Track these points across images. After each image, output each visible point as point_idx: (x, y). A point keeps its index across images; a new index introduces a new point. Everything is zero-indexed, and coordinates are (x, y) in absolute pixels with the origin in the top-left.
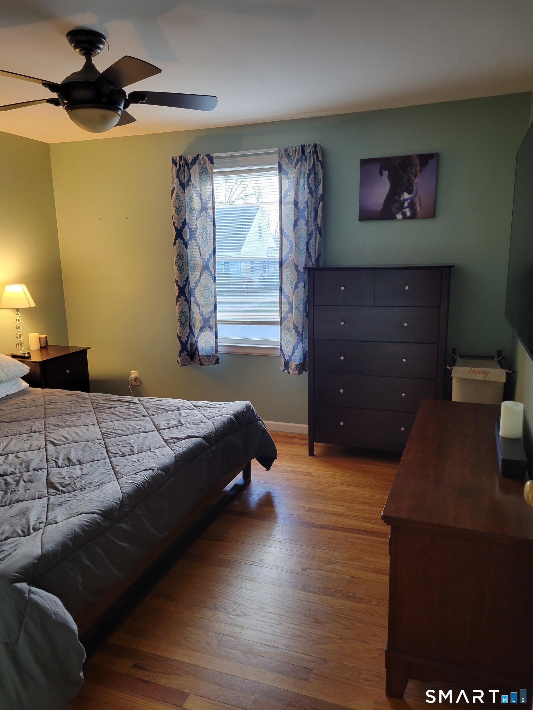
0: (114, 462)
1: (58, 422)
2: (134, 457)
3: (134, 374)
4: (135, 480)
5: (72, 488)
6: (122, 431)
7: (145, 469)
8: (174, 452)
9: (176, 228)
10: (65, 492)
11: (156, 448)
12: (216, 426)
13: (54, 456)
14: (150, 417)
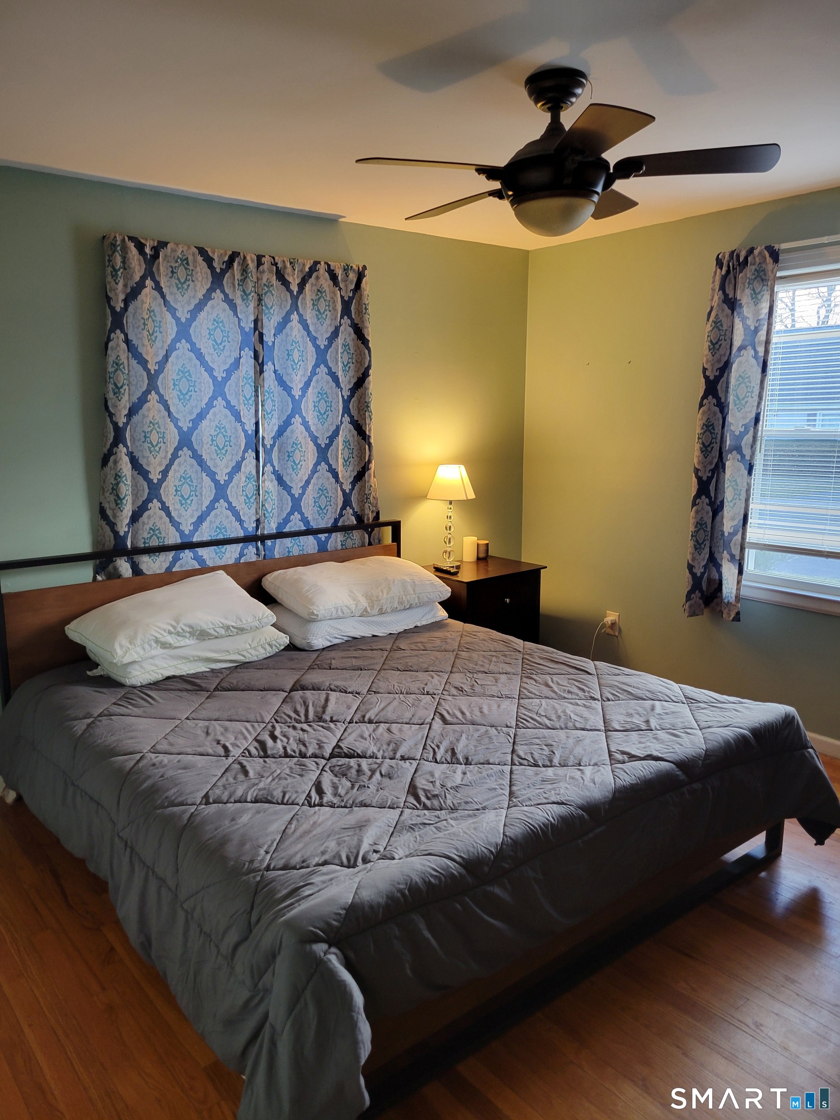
0: (516, 774)
1: (464, 683)
2: (550, 772)
3: (611, 617)
4: (532, 818)
5: (439, 804)
6: (548, 719)
7: (555, 800)
8: (615, 781)
9: (706, 378)
10: (428, 807)
11: (589, 765)
12: (710, 746)
13: (436, 741)
14: (603, 702)
